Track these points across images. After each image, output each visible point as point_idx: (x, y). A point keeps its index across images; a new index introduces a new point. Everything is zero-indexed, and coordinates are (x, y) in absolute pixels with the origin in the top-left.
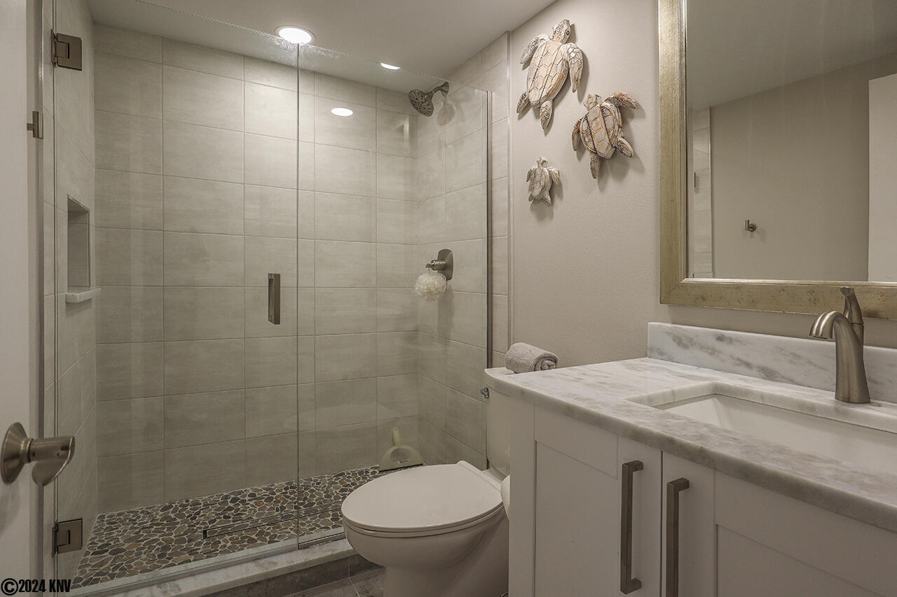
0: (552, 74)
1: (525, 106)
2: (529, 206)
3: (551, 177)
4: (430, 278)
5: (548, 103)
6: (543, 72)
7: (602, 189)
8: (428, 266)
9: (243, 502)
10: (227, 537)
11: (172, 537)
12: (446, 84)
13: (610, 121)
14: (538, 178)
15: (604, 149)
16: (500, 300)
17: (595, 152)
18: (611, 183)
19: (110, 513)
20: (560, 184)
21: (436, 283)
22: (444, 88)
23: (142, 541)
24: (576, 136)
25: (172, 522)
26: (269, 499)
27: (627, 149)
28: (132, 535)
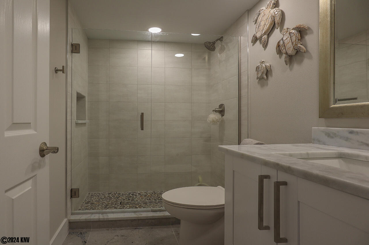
0: (267, 24)
1: (255, 40)
2: (257, 82)
3: (266, 68)
4: (214, 115)
5: (266, 36)
6: (262, 23)
7: (291, 70)
8: (213, 111)
9: (136, 195)
10: (128, 205)
11: (110, 202)
12: (222, 37)
13: (294, 38)
14: (260, 69)
15: (291, 51)
16: (244, 122)
17: (286, 53)
18: (296, 67)
19: (92, 193)
20: (271, 70)
21: (216, 118)
22: (221, 39)
23: (100, 202)
24: (278, 48)
25: (110, 198)
26: (145, 196)
27: (303, 49)
28: (98, 200)
